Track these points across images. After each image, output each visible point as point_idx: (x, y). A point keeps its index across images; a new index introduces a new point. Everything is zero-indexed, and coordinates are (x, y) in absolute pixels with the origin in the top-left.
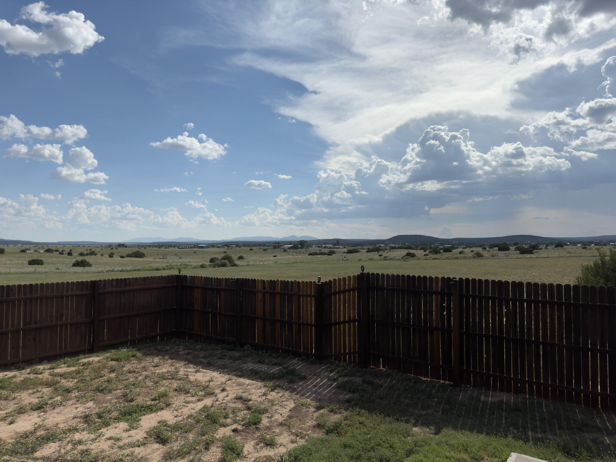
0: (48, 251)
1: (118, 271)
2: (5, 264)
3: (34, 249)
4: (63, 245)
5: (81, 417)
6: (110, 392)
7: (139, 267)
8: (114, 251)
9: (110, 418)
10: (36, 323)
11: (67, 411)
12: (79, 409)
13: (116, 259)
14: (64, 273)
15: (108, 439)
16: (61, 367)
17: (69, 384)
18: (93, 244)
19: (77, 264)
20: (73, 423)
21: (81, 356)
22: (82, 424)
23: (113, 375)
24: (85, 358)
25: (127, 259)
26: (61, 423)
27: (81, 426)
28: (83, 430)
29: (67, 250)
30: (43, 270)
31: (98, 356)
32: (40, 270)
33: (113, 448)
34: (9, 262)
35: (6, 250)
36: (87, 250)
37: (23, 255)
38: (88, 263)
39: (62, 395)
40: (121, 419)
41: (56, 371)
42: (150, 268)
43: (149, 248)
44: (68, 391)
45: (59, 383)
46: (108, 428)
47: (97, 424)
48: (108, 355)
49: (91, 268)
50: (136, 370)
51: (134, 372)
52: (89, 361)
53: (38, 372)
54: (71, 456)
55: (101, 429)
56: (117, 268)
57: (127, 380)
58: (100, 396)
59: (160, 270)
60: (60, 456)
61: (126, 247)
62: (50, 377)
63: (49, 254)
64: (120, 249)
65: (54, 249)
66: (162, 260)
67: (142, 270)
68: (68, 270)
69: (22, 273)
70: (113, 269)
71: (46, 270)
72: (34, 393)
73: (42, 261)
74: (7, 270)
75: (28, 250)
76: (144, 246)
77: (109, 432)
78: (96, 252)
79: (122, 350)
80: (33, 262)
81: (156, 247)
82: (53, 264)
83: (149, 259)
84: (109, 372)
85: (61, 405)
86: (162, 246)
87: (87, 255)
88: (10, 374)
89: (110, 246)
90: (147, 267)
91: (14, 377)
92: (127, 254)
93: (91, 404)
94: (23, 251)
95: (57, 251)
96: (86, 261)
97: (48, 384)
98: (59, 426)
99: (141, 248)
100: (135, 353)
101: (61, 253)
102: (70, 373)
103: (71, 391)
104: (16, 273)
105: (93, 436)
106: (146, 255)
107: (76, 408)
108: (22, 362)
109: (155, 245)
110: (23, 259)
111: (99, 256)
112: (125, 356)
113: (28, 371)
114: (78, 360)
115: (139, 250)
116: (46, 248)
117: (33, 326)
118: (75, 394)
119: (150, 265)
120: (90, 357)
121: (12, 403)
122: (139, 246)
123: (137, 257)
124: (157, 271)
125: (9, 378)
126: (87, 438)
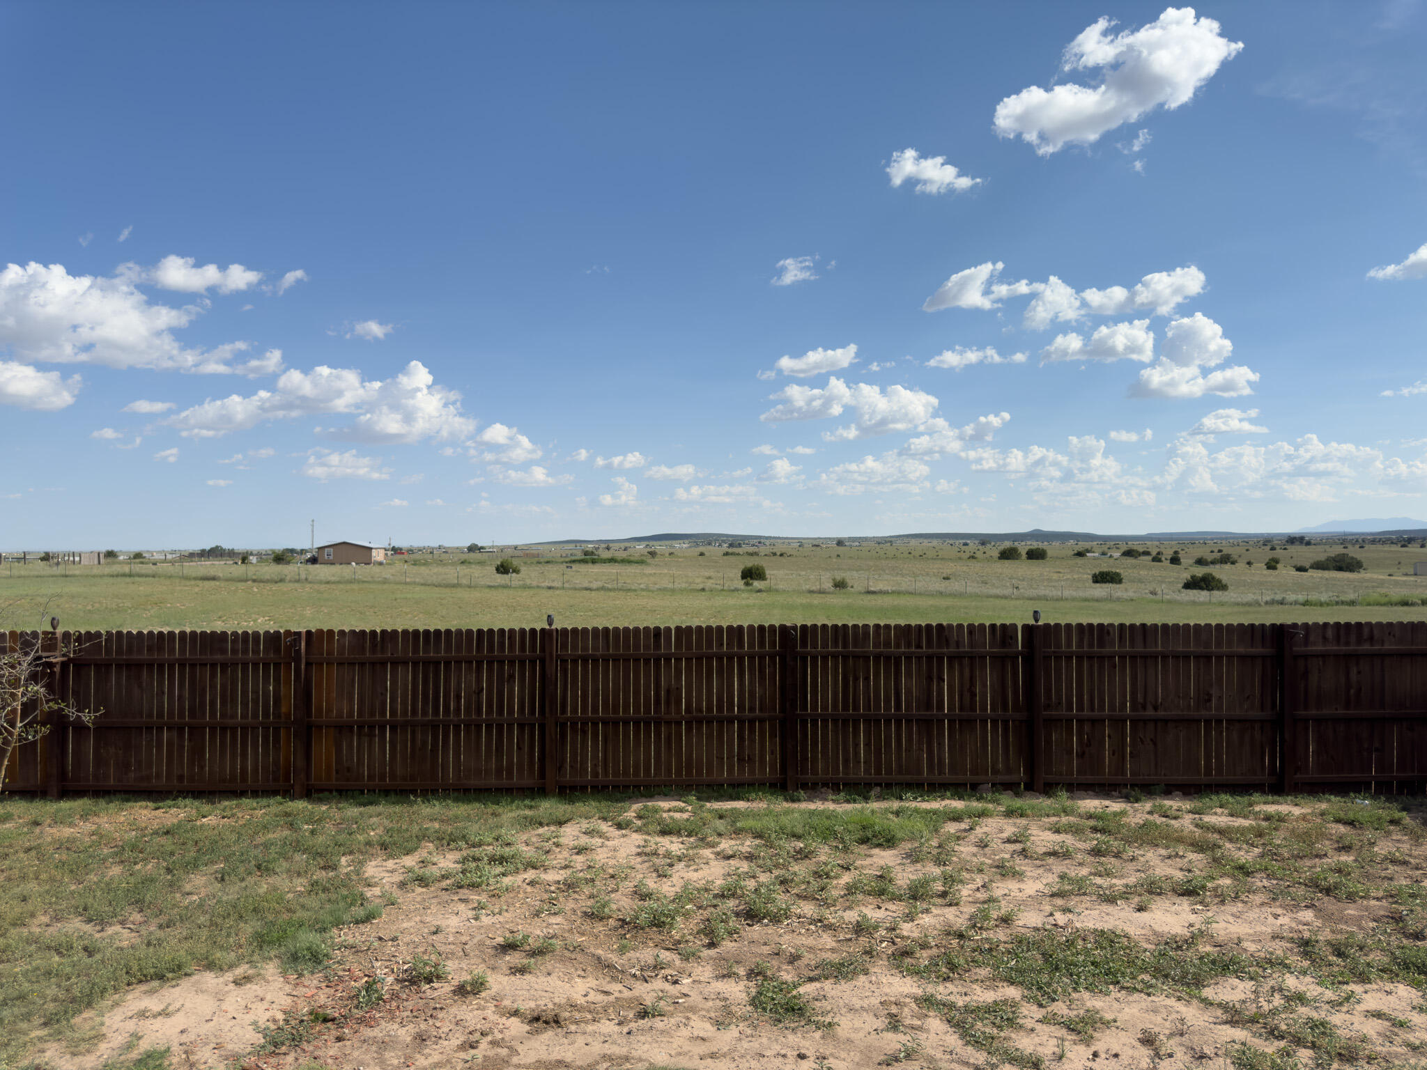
0: (1129, 553)
1: (1296, 603)
2: (1049, 580)
3: (1101, 550)
4: (1159, 540)
5: (1292, 940)
6: (1351, 897)
7: (1351, 596)
8: (1279, 553)
9: (1368, 964)
10: (1156, 708)
11: (1256, 916)
12: (1281, 921)
13: (1286, 573)
14: (1169, 602)
15: (1374, 1016)
16: (1216, 814)
17: (1246, 855)
18: (1226, 539)
19: (1193, 584)
20: (1279, 949)
21: (1256, 797)
22: (1296, 958)
23: (1347, 858)
24: (1265, 803)
25: (1315, 575)
26: (1247, 940)
27: (1294, 960)
28: (1304, 973)
29: (1168, 553)
30: (1125, 595)
31: (1296, 805)
32: (1119, 594)
33: (1391, 1042)
34: (1055, 576)
35: (1050, 553)
36: (1212, 552)
37: (1080, 561)
38: (1220, 581)
39: (1233, 877)
40: (1397, 975)
41: (1207, 819)
42: (1384, 600)
43: (1373, 547)
44: (1245, 871)
45: (1220, 847)
46: (1368, 986)
47: (1336, 969)
48: (1324, 806)
49: (1226, 593)
50: (1412, 861)
51: (1405, 863)
52: (1278, 813)
53: (1169, 813)
54: (1287, 1025)
55: (1347, 983)
56: (1291, 597)
57: (1391, 879)
58: (1328, 903)
59: (1413, 604)
60: (1261, 1015)
61: (1308, 543)
62: (1196, 829)
63: (1130, 561)
64: (1294, 549)
65: (1141, 550)
66: (1412, 578)
67: (1361, 604)
68: (1179, 598)
69: (1086, 600)
70: (1284, 599)
71: (1131, 594)
72: (1169, 857)
73: (1118, 574)
74: (1056, 593)
75: (1088, 551)
76: (1357, 541)
77: (1373, 997)
78: (1235, 557)
79: (1359, 801)
80: (1101, 578)
81: (1392, 543)
82: (1140, 581)
83: (1375, 576)
84: (1336, 849)
85: (1236, 898)
86: (1410, 540)
87: (1213, 562)
88: (1116, 806)
89: (1267, 541)
90: (1375, 596)
91: (1123, 813)
92: (1312, 561)
93: (1308, 915)
94: (1080, 554)
95: (1147, 553)
96: (1213, 578)
97: (1199, 847)
98: (1245, 944)
99: (1350, 546)
100: (1397, 815)
101: (1157, 559)
102: (1242, 831)
103: (1252, 872)
104: (1074, 599)
105: (1329, 994)
106: (1365, 566)
107: (1276, 916)
108: (1131, 785)
109: (1389, 539)
110: (1081, 570)
111: (1241, 565)
112: (1371, 816)
113: (1148, 806)
114: (1251, 805)
115: (1344, 551)
116: (1124, 548)
117: (1150, 712)
118: (1259, 881)
119: (1383, 591)
120: (1278, 803)
121: (1131, 867)
122: (1345, 540)
123: (1340, 569)
124: (1405, 608)
125: (1115, 814)
126: (1316, 994)
